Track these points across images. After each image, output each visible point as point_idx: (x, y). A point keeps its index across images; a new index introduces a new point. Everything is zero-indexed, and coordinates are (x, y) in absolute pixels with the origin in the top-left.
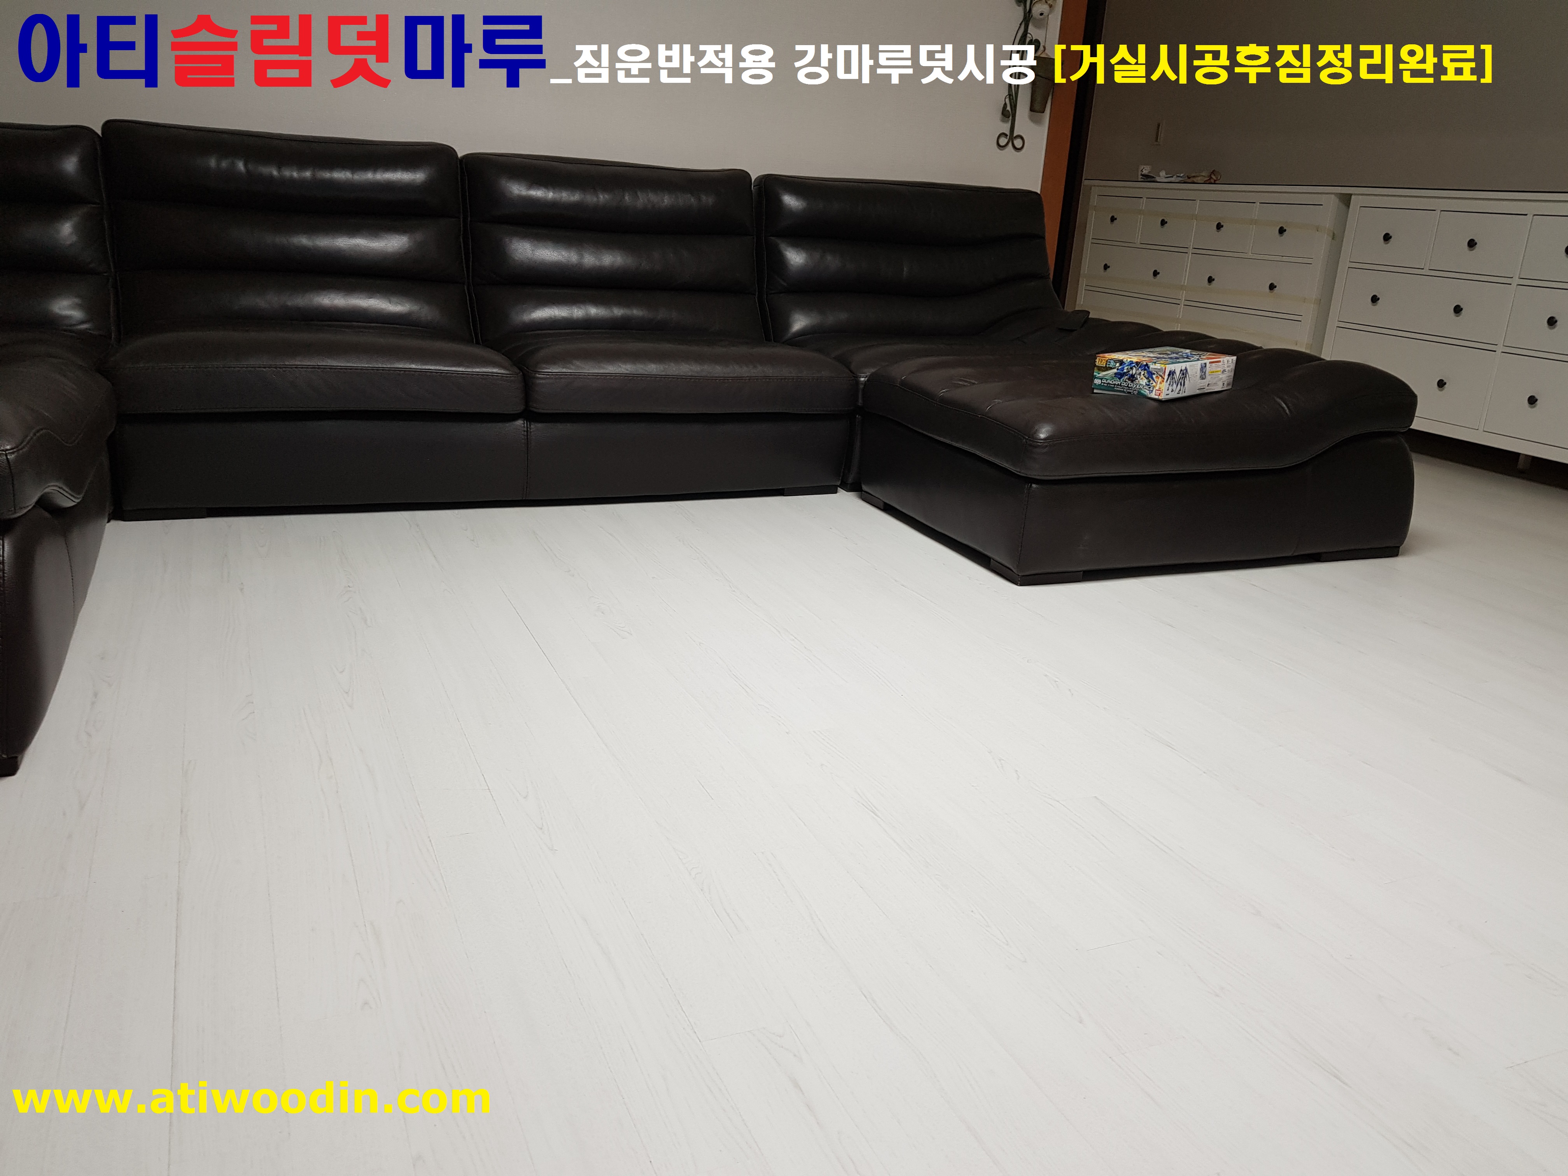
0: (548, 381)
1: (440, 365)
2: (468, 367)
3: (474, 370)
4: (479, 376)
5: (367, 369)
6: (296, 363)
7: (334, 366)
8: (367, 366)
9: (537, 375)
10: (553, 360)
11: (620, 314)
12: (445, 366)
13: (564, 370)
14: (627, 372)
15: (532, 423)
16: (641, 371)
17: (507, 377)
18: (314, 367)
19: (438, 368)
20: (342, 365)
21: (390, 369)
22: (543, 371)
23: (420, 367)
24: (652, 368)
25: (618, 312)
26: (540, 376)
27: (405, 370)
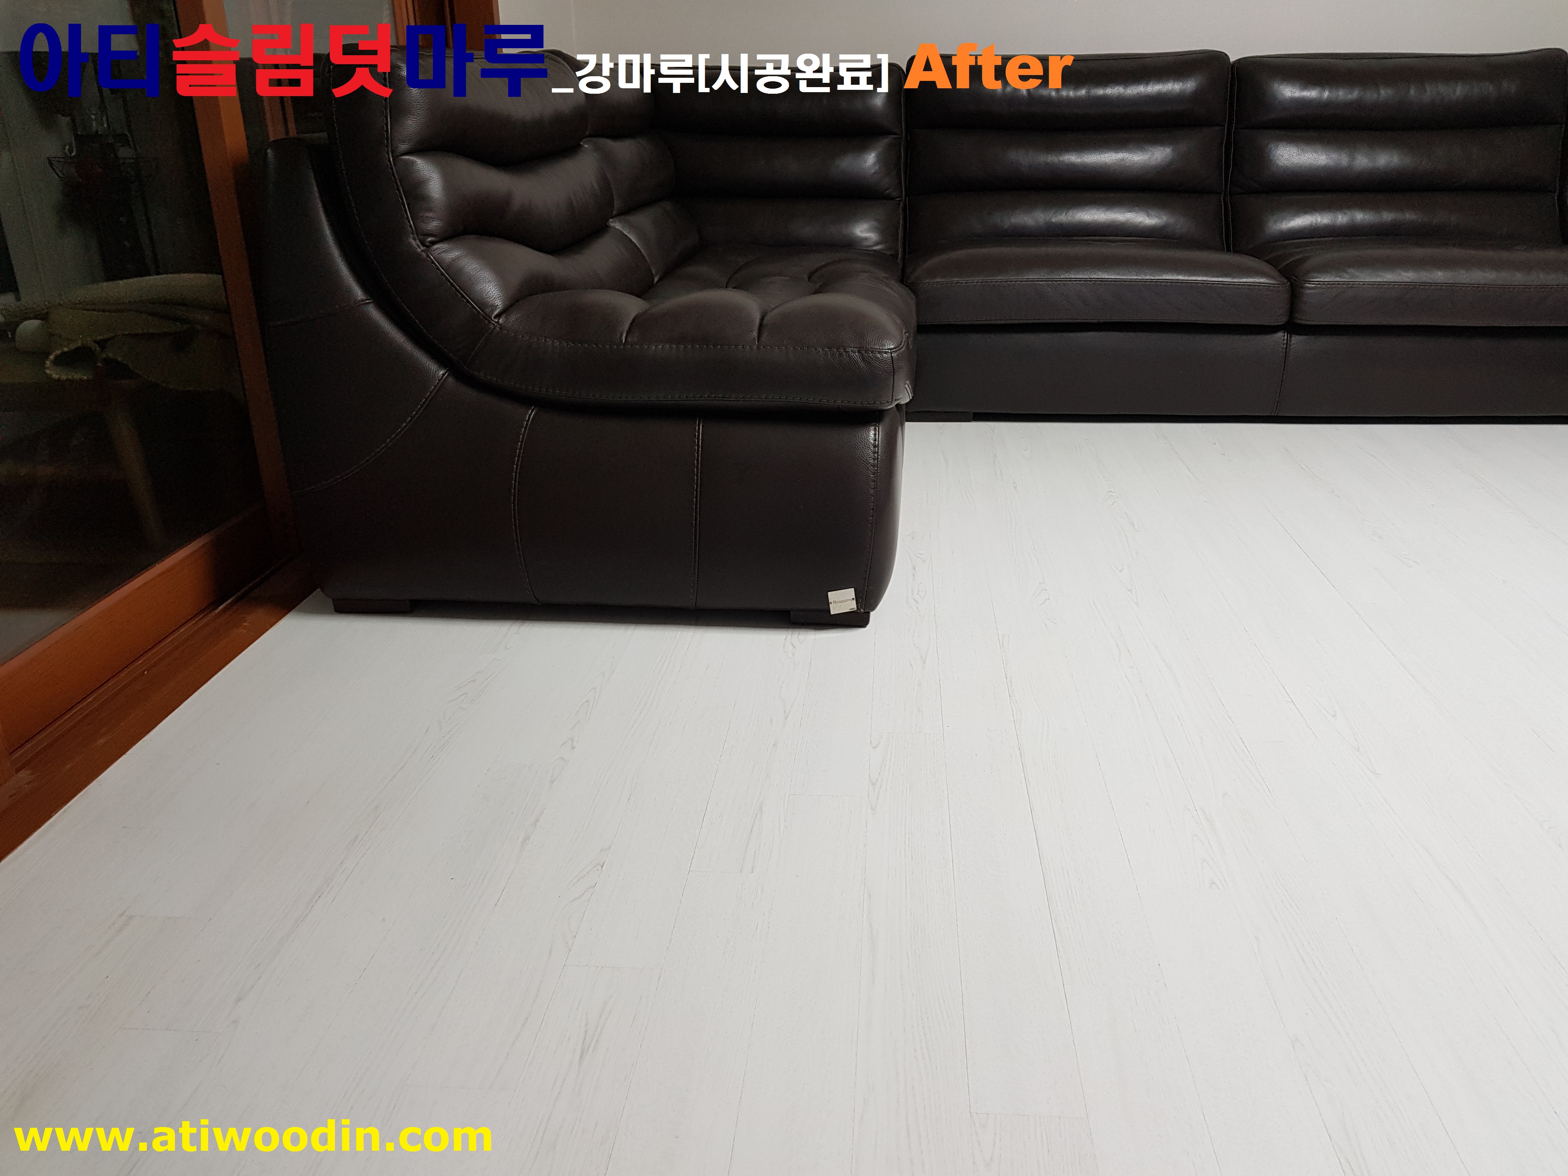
0: (1316, 291)
1: (1206, 276)
2: (1234, 277)
3: (1241, 280)
4: (1245, 286)
5: (1135, 281)
6: (1070, 276)
7: (1105, 279)
8: (1135, 278)
9: (1308, 285)
10: (1324, 268)
11: (1390, 219)
12: (1212, 277)
13: (1338, 279)
14: (1409, 280)
15: (1293, 336)
16: (1424, 279)
17: (1274, 287)
18: (1086, 280)
19: (1205, 278)
20: (1112, 277)
21: (1157, 281)
22: (1314, 280)
23: (1187, 278)
24: (1439, 276)
25: (1387, 216)
26: (1310, 285)
27: (1172, 282)
